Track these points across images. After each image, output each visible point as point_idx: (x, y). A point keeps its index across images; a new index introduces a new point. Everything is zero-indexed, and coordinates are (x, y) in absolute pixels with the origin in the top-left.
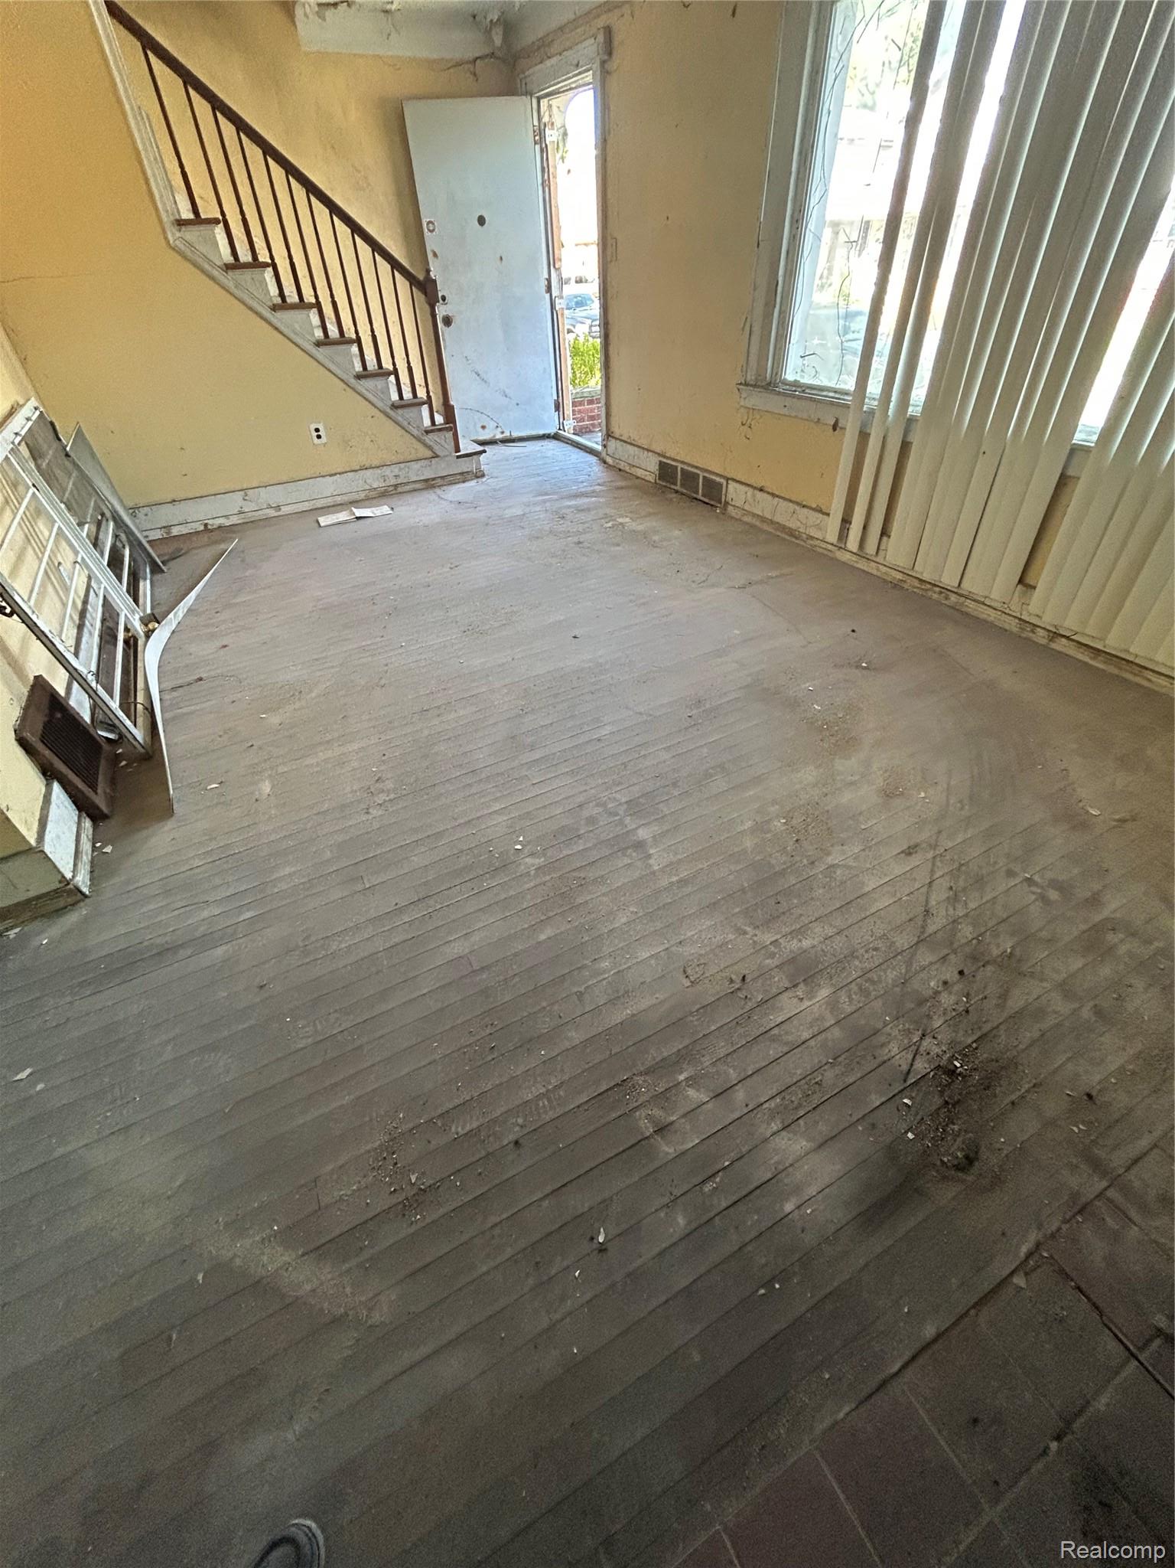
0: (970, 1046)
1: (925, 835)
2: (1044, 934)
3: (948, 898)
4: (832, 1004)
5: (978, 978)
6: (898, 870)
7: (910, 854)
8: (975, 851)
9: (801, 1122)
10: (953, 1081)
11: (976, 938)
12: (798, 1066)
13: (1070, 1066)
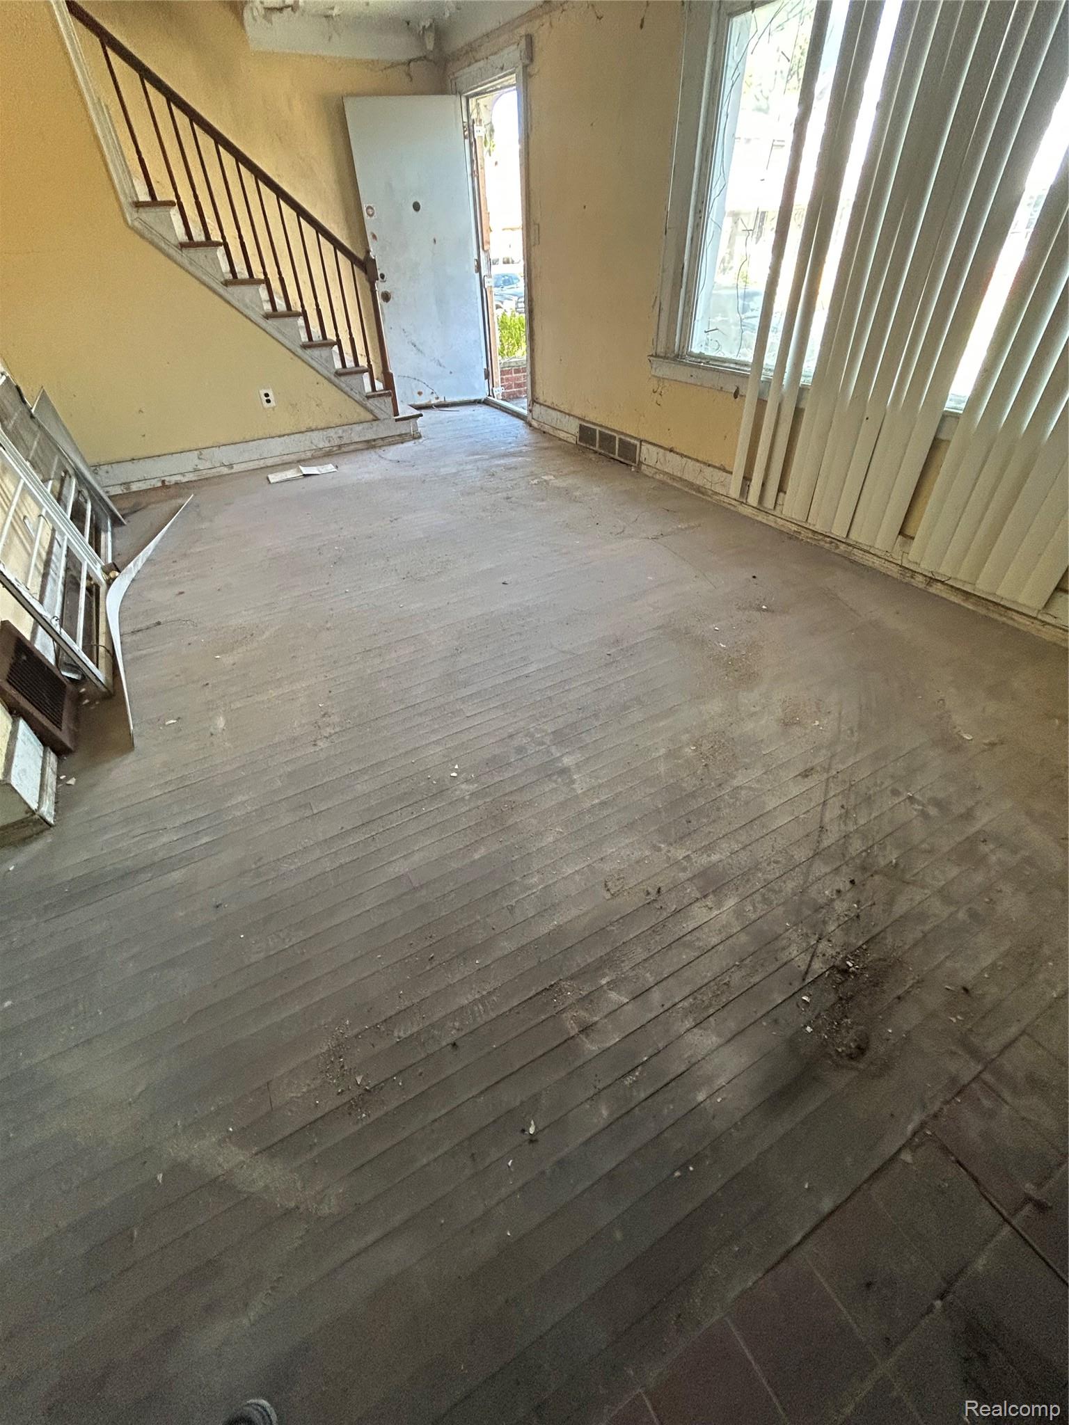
0: (860, 947)
1: (820, 759)
2: (925, 846)
3: (840, 816)
4: (739, 912)
5: (868, 887)
6: (795, 791)
7: (807, 776)
8: (864, 772)
9: (711, 1019)
10: (847, 980)
11: (865, 851)
12: (708, 970)
13: (948, 964)
